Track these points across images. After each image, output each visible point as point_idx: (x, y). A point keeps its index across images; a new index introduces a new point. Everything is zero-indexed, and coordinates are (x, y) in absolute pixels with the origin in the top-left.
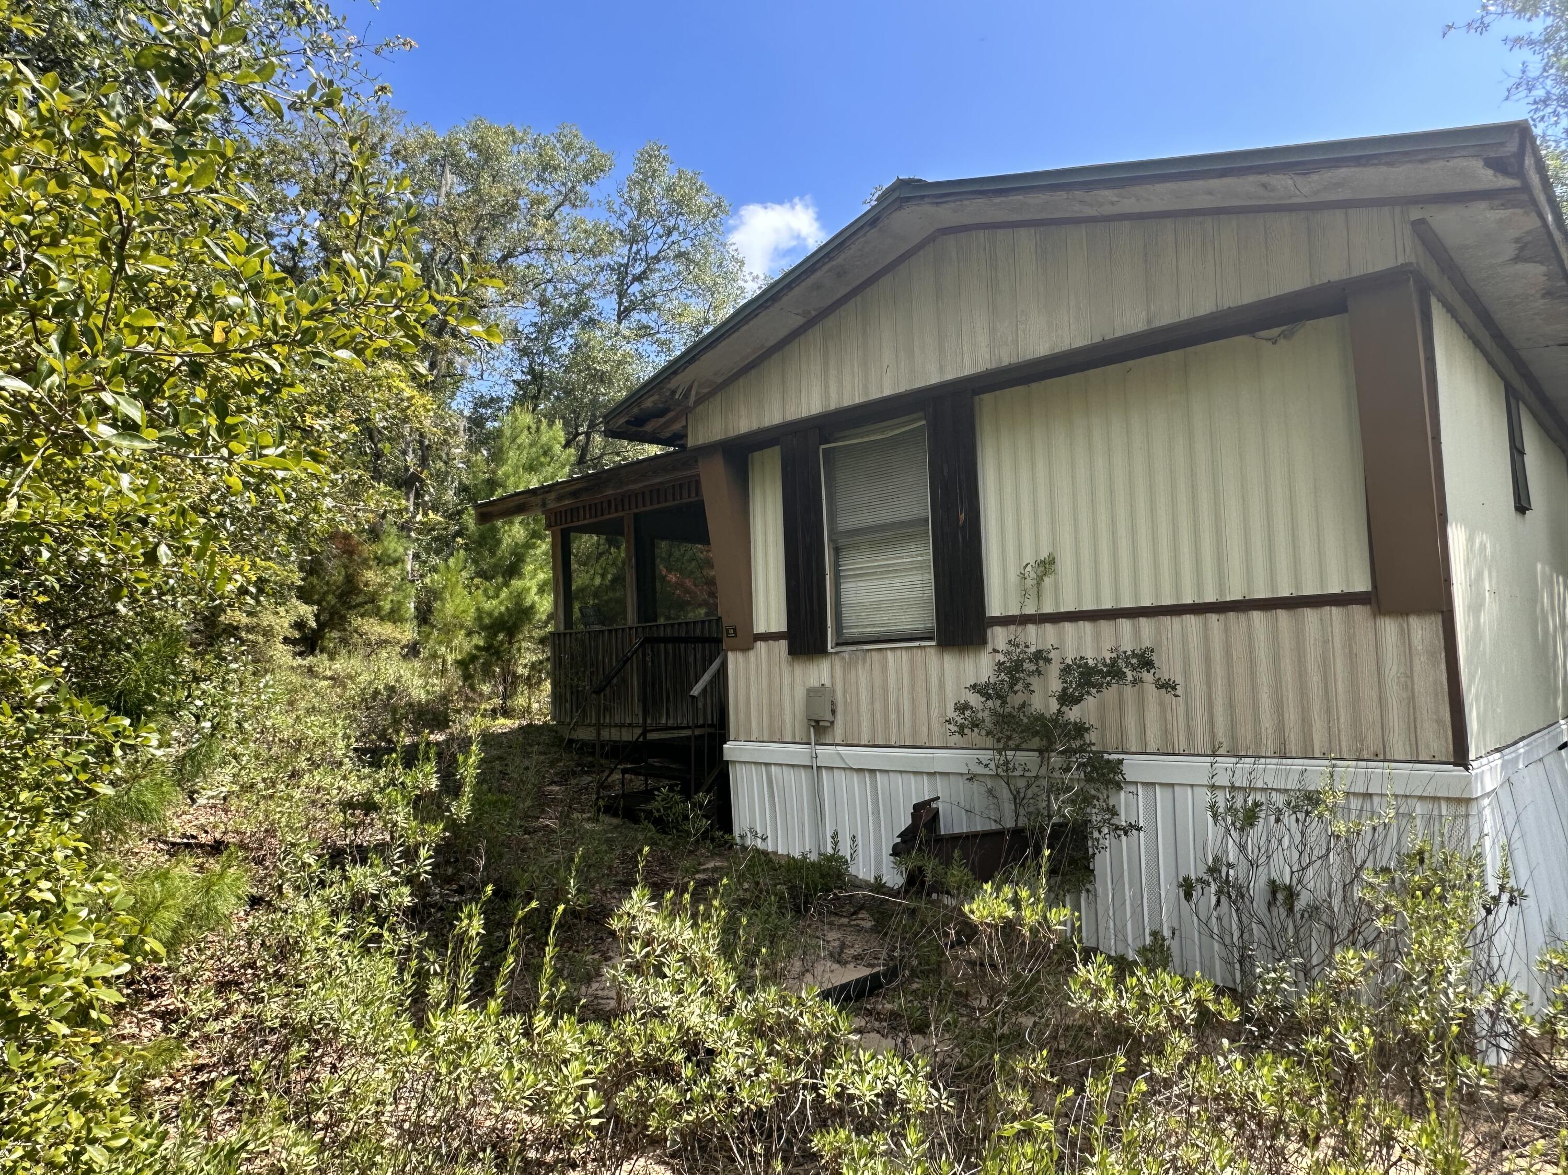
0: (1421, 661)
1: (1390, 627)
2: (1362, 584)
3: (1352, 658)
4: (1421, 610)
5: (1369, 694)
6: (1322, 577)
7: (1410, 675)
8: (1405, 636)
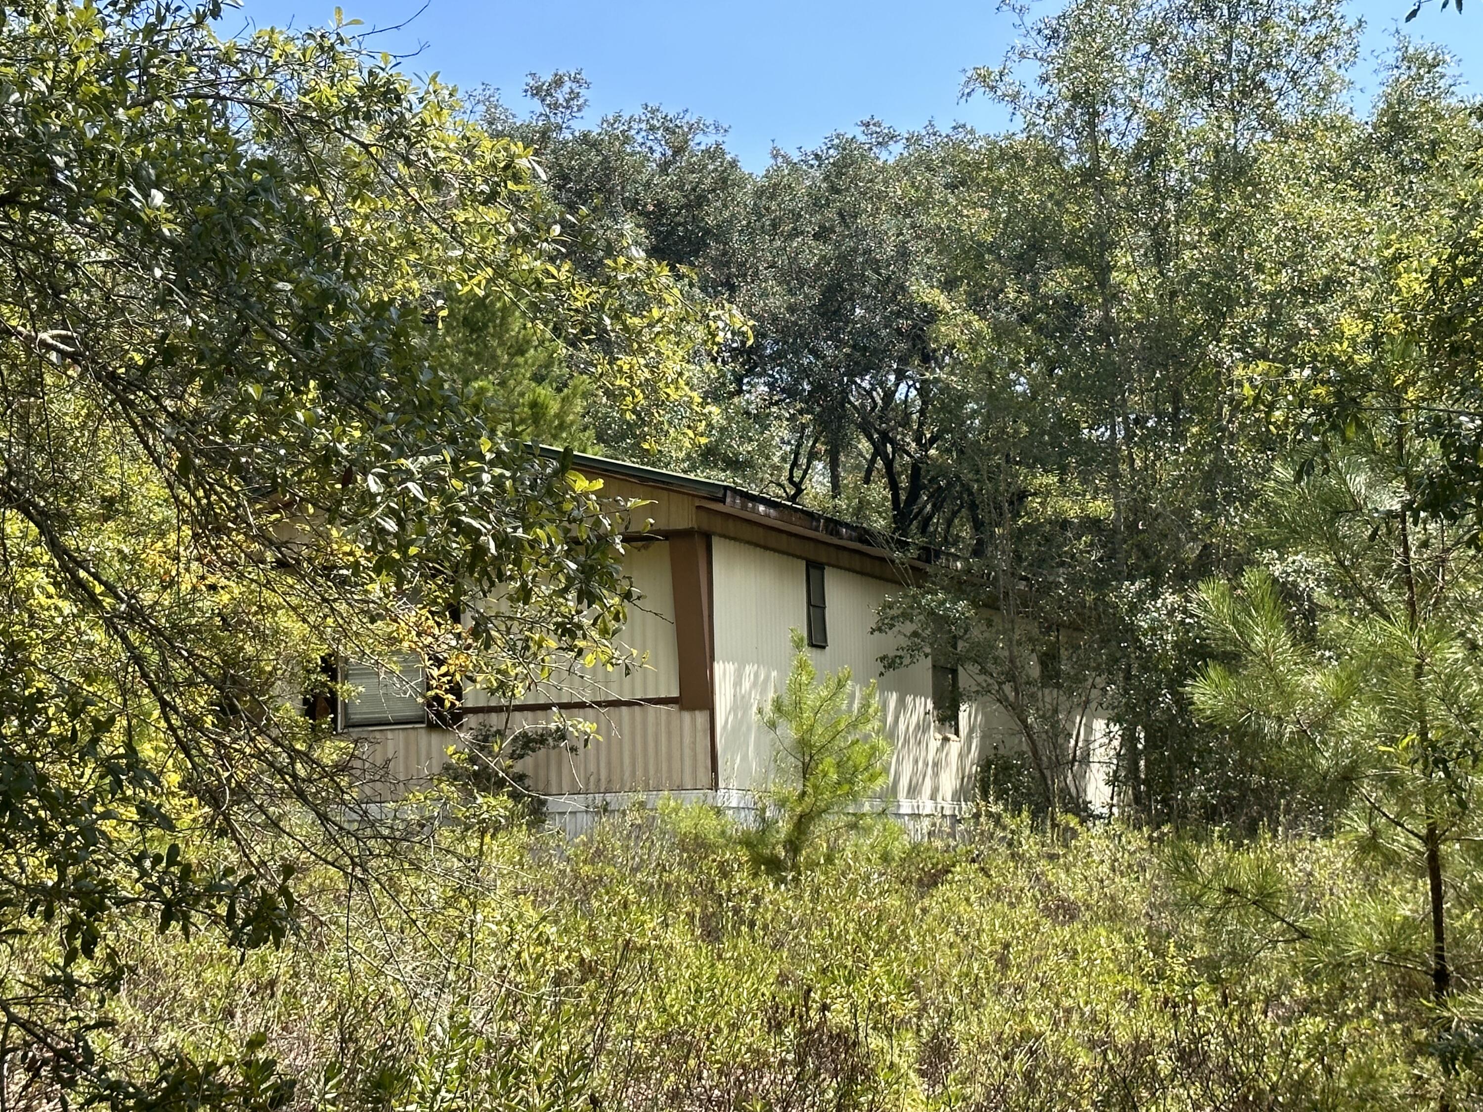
0: (700, 735)
1: (687, 716)
2: (675, 694)
3: (669, 733)
4: (701, 708)
5: (676, 754)
6: (657, 690)
7: (694, 743)
8: (694, 721)
